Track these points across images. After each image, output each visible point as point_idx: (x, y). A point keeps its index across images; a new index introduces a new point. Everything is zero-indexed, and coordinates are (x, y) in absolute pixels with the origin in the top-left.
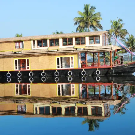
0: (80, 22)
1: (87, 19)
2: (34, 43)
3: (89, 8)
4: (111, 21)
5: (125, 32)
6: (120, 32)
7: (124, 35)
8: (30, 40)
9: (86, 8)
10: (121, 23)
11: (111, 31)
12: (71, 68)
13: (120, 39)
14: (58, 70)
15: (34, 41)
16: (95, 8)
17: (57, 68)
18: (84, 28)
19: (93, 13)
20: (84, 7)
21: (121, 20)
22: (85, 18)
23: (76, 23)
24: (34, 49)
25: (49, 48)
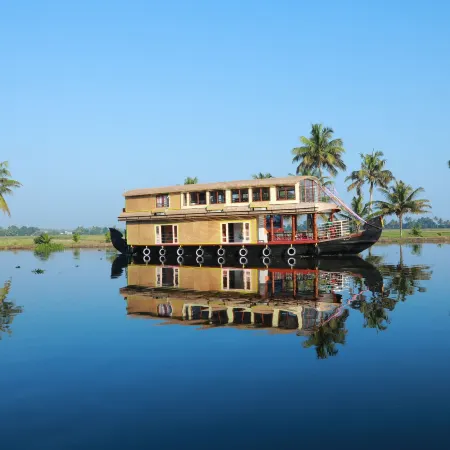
0: (304, 156)
1: (317, 151)
2: (186, 197)
3: (321, 132)
4: (362, 156)
5: (389, 176)
6: (378, 176)
7: (386, 181)
8: (179, 193)
9: (315, 131)
10: (381, 158)
11: (361, 173)
12: (245, 242)
13: (380, 190)
14: (224, 246)
15: (185, 194)
16: (331, 131)
17: (222, 243)
18: (311, 167)
19: (329, 140)
20: (311, 129)
21: (381, 154)
22: (313, 150)
23: (297, 158)
24: (185, 207)
25: (208, 206)
